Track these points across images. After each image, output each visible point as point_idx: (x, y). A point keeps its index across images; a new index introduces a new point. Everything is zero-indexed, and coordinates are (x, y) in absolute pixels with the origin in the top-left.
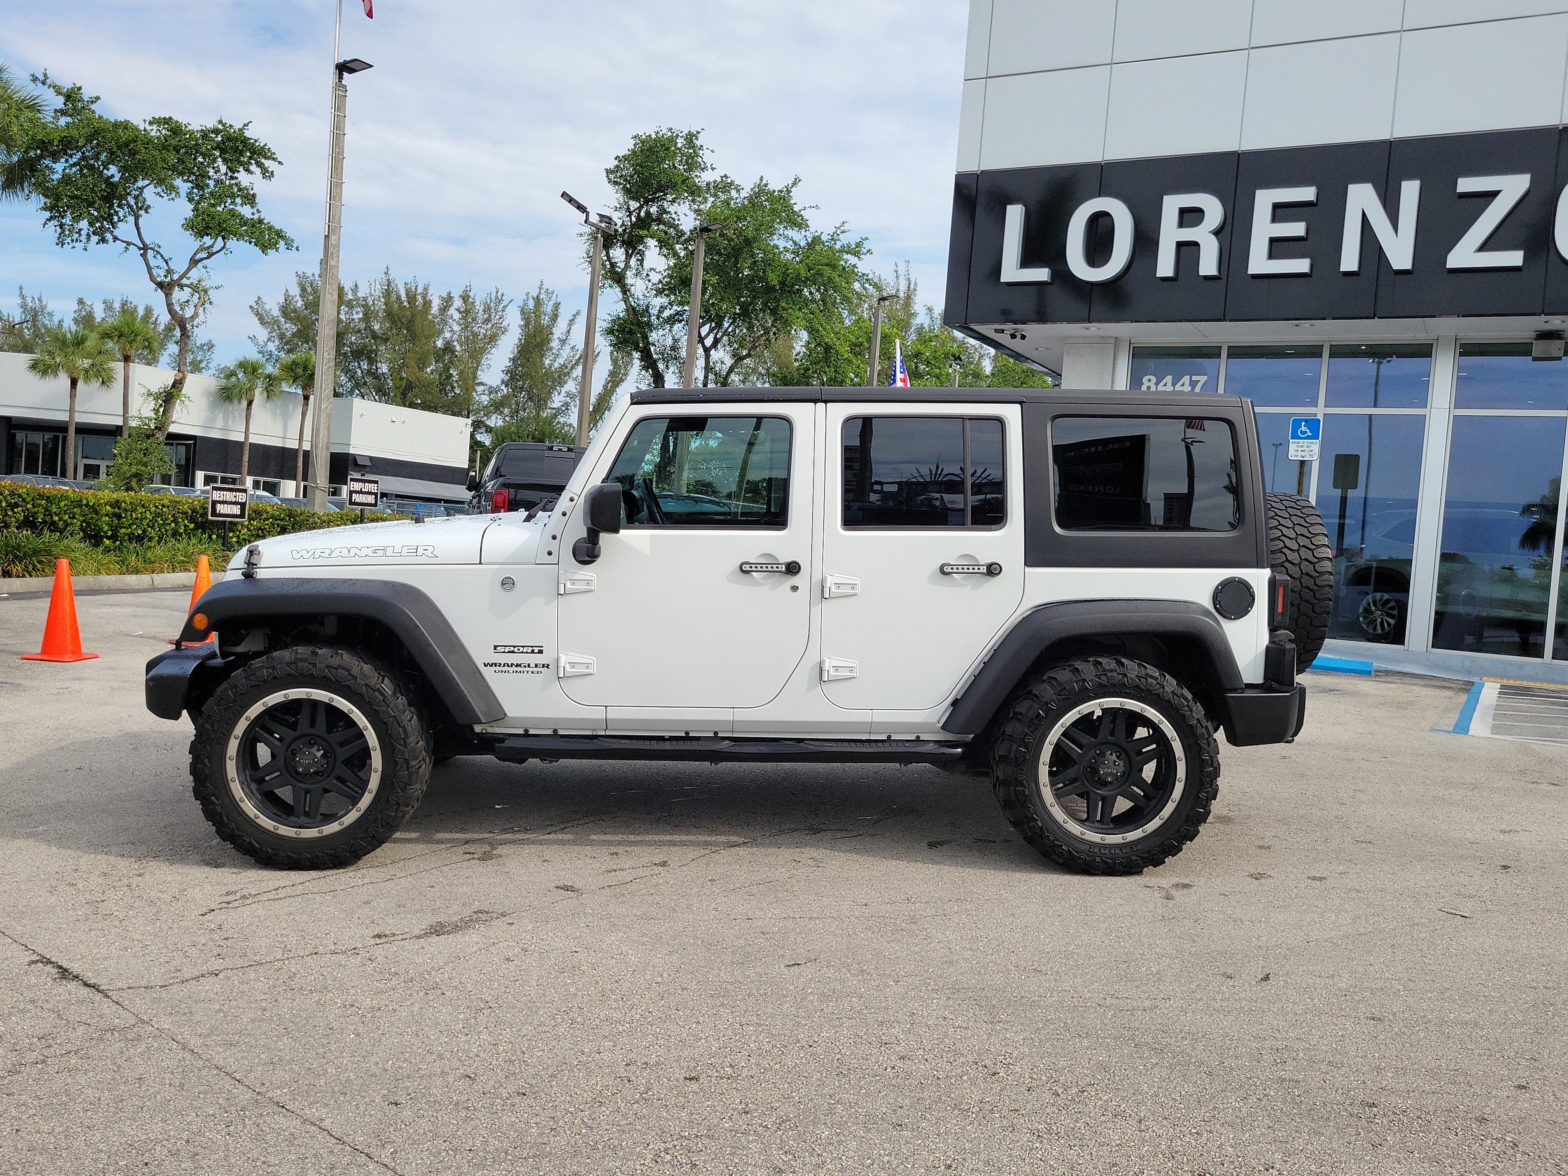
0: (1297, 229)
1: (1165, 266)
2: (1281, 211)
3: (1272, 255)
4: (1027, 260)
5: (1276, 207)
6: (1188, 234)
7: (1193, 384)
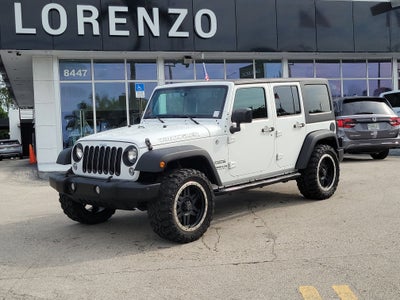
0: (123, 21)
1: (81, 31)
2: (118, 14)
3: (117, 29)
4: (24, 26)
5: (116, 13)
6: (87, 20)
7: (83, 73)
